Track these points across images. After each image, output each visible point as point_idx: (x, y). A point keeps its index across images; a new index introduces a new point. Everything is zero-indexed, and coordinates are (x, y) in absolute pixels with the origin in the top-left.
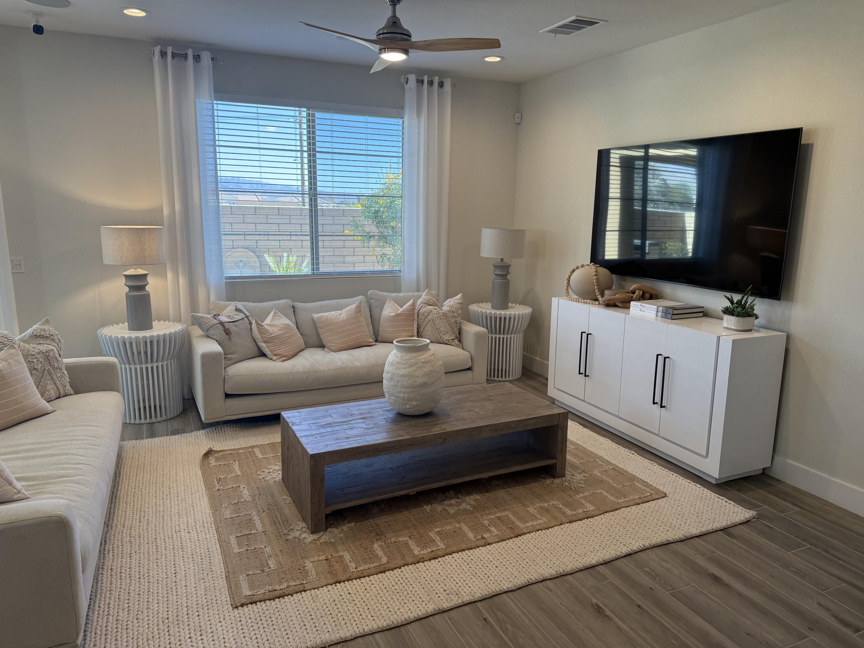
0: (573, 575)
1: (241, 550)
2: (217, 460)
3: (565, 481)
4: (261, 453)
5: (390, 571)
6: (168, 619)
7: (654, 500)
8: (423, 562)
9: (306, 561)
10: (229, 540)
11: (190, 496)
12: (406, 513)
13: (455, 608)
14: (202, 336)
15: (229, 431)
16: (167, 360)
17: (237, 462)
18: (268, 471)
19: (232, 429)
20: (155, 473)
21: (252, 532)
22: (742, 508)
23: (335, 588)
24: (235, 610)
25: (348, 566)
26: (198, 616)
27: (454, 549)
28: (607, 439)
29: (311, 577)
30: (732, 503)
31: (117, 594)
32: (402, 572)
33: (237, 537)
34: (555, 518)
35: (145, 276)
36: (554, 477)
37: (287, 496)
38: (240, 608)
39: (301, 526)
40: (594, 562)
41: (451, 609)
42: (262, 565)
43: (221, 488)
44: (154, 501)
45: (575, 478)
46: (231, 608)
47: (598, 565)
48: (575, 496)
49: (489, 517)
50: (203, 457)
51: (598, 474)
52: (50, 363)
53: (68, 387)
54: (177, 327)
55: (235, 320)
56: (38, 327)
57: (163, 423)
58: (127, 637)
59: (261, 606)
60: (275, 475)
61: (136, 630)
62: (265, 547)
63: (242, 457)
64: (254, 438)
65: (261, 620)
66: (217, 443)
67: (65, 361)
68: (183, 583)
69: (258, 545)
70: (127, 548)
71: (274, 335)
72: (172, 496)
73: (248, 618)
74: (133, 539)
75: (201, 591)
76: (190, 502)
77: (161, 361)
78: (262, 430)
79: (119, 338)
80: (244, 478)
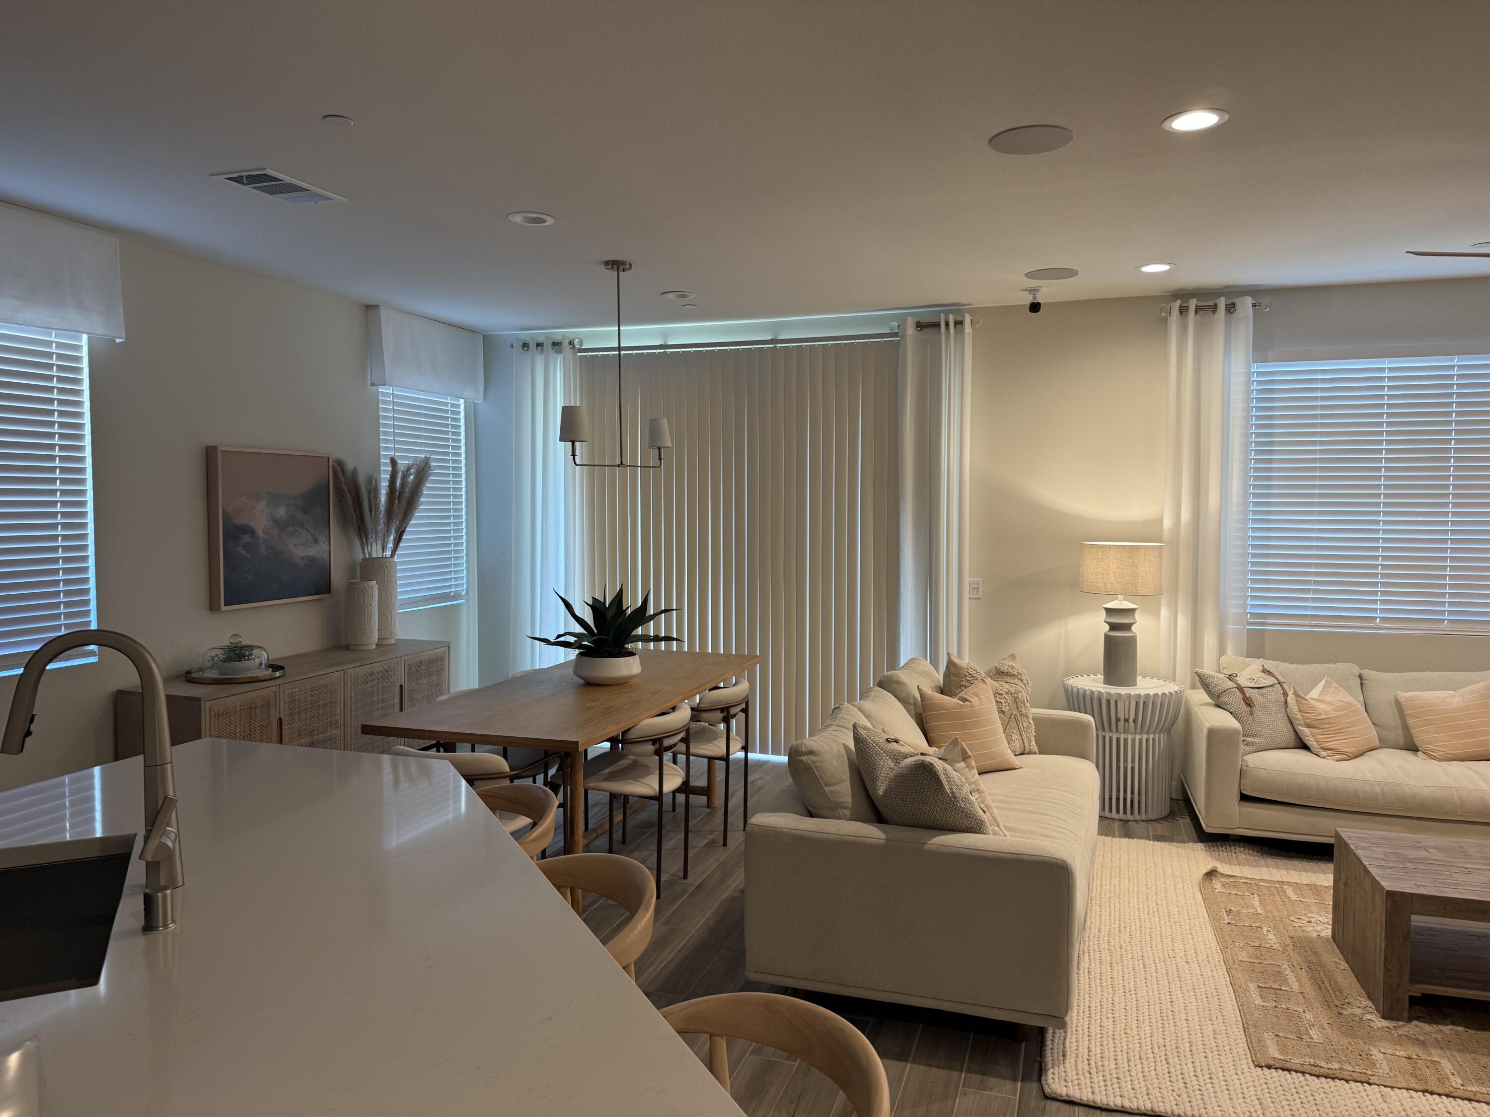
1: (1266, 1004)
2: (1224, 885)
4: (1295, 893)
6: (1165, 1046)
9: (1372, 1048)
10: (1247, 986)
11: (1188, 921)
14: (1209, 705)
15: (1243, 854)
16: (1154, 733)
17: (1255, 896)
18: (1307, 919)
20: (1136, 881)
21: (1283, 988)
23: (1423, 1098)
24: (1258, 1069)
25: (1448, 1079)
26: (1206, 1057)
29: (1381, 1071)
31: (1099, 1000)
33: (1259, 986)
35: (1132, 611)
37: (1340, 959)
38: (1265, 1069)
39: (1365, 1003)
42: (1300, 1031)
43: (1233, 922)
44: (1137, 913)
46: (1252, 1065)
50: (1203, 878)
52: (1018, 707)
53: (1033, 743)
54: (1172, 688)
55: (1261, 686)
56: (1005, 662)
57: (1141, 823)
58: (1115, 1047)
59: (1298, 1078)
60: (1319, 928)
61: (1124, 1044)
62: (1304, 1012)
63: (1265, 891)
64: (1284, 872)
65: (1297, 1093)
66: (1224, 865)
67: (1033, 709)
68: (1183, 1016)
69: (1293, 1007)
70: (1106, 954)
71: (1324, 717)
72: (1161, 914)
73: (1277, 1084)
74: (1113, 948)
75: (1208, 1031)
76: (1187, 927)
77: (1147, 733)
78: (1298, 863)
79: (1092, 692)
80: (1268, 919)
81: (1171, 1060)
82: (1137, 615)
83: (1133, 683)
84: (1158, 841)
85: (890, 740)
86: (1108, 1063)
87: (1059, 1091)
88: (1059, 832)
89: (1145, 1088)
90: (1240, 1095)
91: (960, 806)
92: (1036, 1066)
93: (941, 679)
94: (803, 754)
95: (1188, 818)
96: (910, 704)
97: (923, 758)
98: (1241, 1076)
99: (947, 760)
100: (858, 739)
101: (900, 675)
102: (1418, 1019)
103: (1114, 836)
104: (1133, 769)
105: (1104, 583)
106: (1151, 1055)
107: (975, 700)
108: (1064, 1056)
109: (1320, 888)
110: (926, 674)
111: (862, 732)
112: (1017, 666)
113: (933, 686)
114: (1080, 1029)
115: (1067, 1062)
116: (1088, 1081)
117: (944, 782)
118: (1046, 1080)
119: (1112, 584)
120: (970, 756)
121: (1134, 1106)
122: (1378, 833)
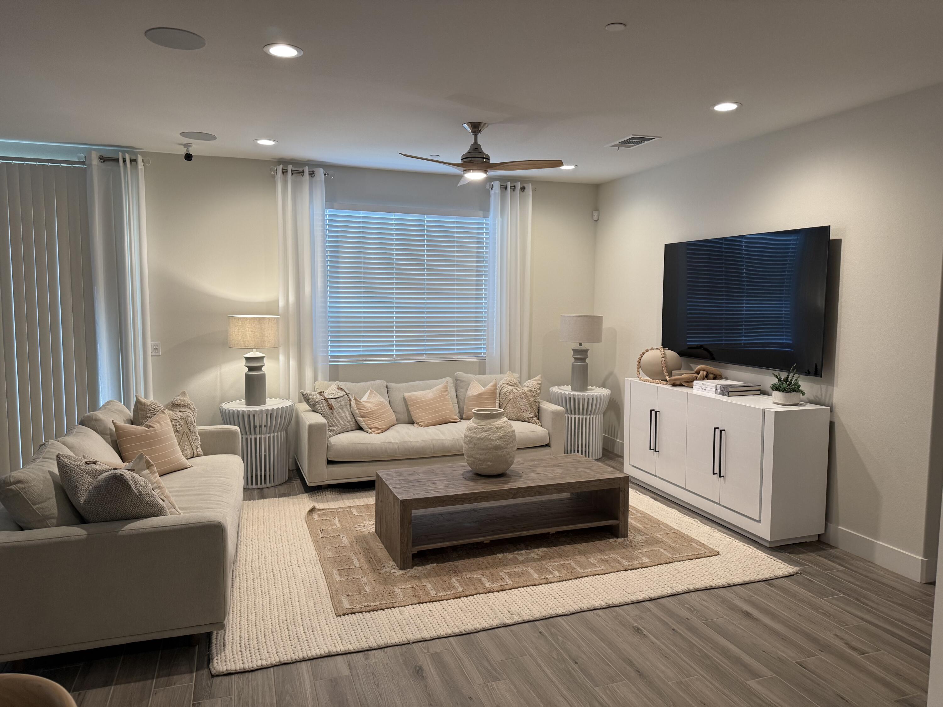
0: (621, 607)
1: (342, 579)
2: (319, 516)
3: (628, 540)
4: (357, 512)
5: (465, 598)
6: (286, 621)
7: (707, 557)
8: (492, 592)
9: (395, 588)
10: (332, 572)
11: (299, 542)
12: (481, 559)
13: (516, 624)
14: (309, 411)
15: (329, 495)
16: (277, 432)
17: (336, 518)
18: (363, 525)
19: (331, 492)
20: (268, 525)
21: (351, 567)
22: (787, 565)
23: (419, 607)
24: (339, 617)
25: (430, 593)
26: (310, 620)
27: (520, 585)
28: (675, 510)
29: (399, 599)
30: (780, 561)
31: (246, 604)
32: (474, 598)
33: (338, 570)
34: (612, 567)
35: (262, 358)
36: (618, 537)
37: (380, 543)
38: (342, 616)
39: (391, 564)
40: (641, 598)
41: (513, 625)
42: (360, 589)
43: (324, 536)
44: (269, 544)
45: (637, 538)
46: (335, 616)
47: (644, 601)
48: (634, 552)
49: (553, 564)
50: (308, 514)
51: (660, 536)
52: (188, 427)
53: (200, 449)
54: (287, 403)
55: (338, 396)
56: (178, 398)
57: (271, 488)
58: (256, 630)
59: (359, 616)
60: (369, 529)
61: (262, 626)
62: (362, 577)
63: (341, 514)
64: (351, 501)
65: (359, 624)
66: (319, 503)
67: (199, 427)
68: (297, 599)
69: (356, 576)
70: (250, 575)
71: (370, 411)
72: (283, 541)
73: (349, 623)
74: (254, 569)
75: (311, 604)
76: (299, 546)
77: (273, 433)
78: (358, 494)
79: (238, 411)
80: (343, 530)
81: (290, 628)
82: (265, 361)
83: (264, 403)
84: (281, 497)
85: (88, 462)
86: (252, 642)
87: (221, 670)
88: (217, 504)
89: (275, 650)
90: (329, 636)
91: (145, 500)
92: (206, 658)
93: (132, 414)
94: (11, 484)
95: (299, 480)
96: (107, 434)
97: (115, 471)
98: (330, 625)
99: (134, 470)
100: (61, 465)
101: (97, 414)
102: (416, 565)
103: (254, 499)
104: (265, 456)
105: (244, 341)
106: (278, 628)
107: (157, 426)
108: (224, 646)
109: (370, 506)
110: (120, 412)
111: (65, 460)
112: (187, 399)
113: (125, 419)
114: (234, 626)
115: (226, 649)
116: (240, 656)
117: (132, 485)
118: (213, 665)
119: (249, 342)
120: (153, 465)
121: (269, 663)
122: (396, 470)
